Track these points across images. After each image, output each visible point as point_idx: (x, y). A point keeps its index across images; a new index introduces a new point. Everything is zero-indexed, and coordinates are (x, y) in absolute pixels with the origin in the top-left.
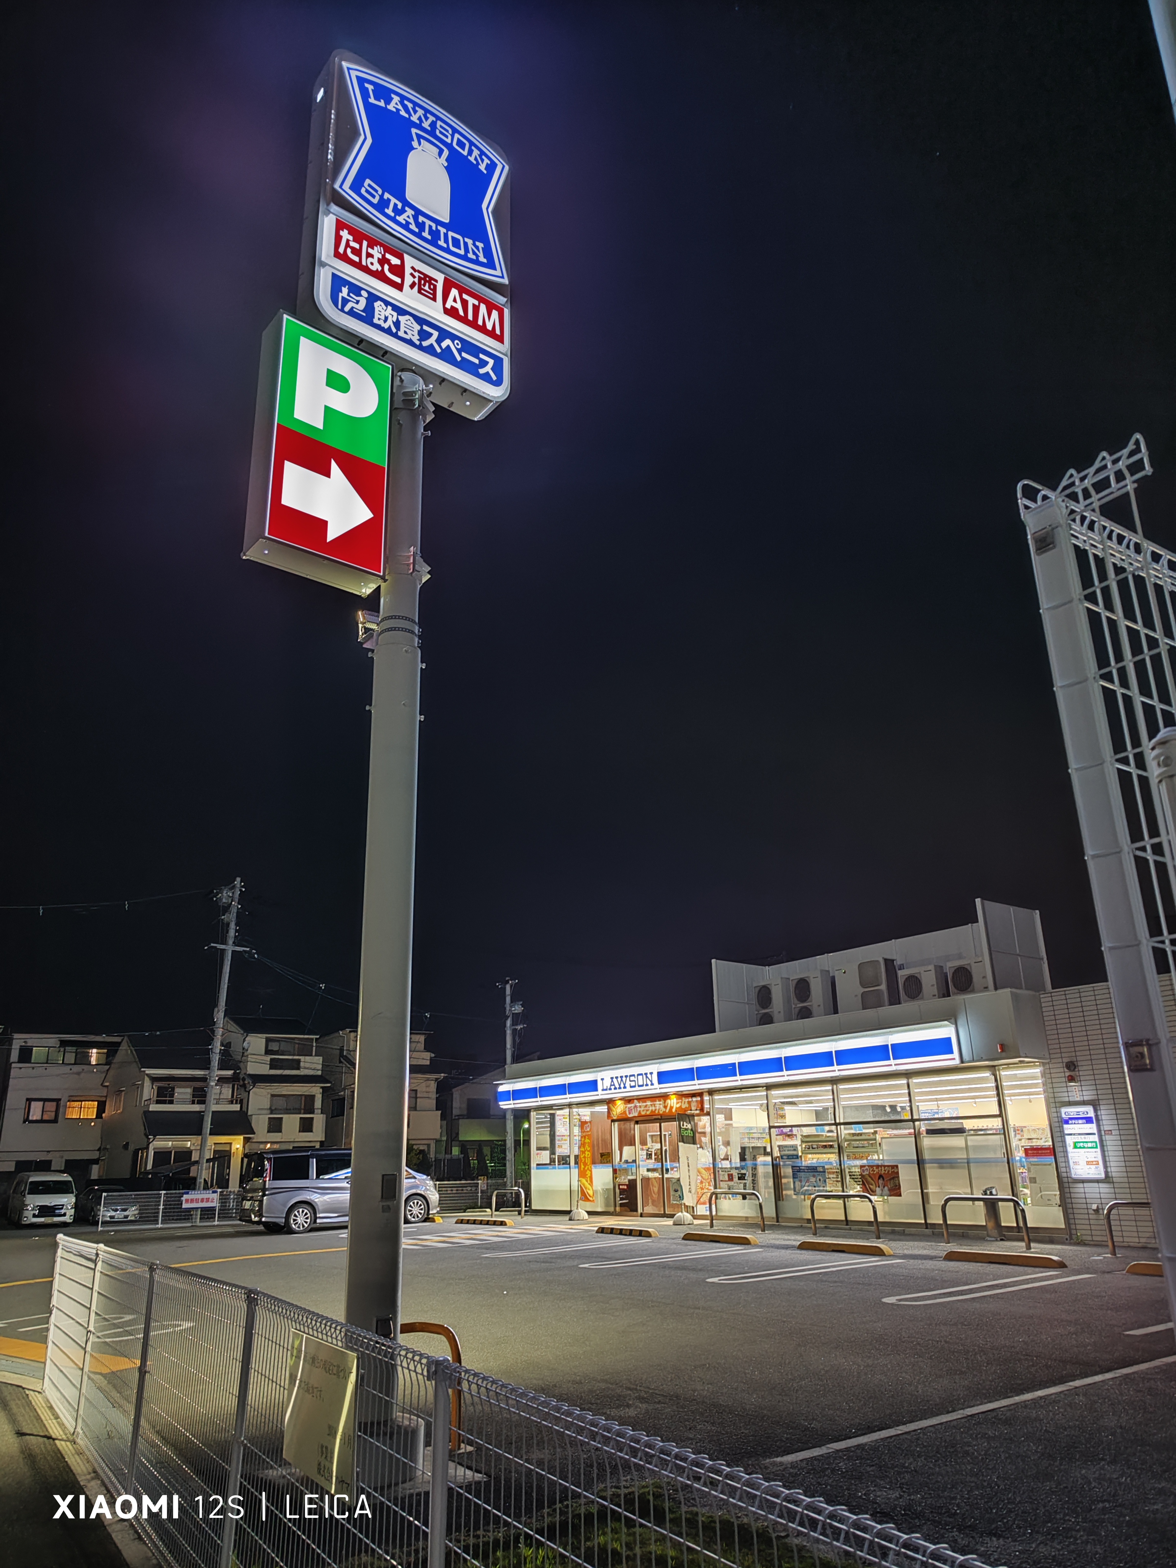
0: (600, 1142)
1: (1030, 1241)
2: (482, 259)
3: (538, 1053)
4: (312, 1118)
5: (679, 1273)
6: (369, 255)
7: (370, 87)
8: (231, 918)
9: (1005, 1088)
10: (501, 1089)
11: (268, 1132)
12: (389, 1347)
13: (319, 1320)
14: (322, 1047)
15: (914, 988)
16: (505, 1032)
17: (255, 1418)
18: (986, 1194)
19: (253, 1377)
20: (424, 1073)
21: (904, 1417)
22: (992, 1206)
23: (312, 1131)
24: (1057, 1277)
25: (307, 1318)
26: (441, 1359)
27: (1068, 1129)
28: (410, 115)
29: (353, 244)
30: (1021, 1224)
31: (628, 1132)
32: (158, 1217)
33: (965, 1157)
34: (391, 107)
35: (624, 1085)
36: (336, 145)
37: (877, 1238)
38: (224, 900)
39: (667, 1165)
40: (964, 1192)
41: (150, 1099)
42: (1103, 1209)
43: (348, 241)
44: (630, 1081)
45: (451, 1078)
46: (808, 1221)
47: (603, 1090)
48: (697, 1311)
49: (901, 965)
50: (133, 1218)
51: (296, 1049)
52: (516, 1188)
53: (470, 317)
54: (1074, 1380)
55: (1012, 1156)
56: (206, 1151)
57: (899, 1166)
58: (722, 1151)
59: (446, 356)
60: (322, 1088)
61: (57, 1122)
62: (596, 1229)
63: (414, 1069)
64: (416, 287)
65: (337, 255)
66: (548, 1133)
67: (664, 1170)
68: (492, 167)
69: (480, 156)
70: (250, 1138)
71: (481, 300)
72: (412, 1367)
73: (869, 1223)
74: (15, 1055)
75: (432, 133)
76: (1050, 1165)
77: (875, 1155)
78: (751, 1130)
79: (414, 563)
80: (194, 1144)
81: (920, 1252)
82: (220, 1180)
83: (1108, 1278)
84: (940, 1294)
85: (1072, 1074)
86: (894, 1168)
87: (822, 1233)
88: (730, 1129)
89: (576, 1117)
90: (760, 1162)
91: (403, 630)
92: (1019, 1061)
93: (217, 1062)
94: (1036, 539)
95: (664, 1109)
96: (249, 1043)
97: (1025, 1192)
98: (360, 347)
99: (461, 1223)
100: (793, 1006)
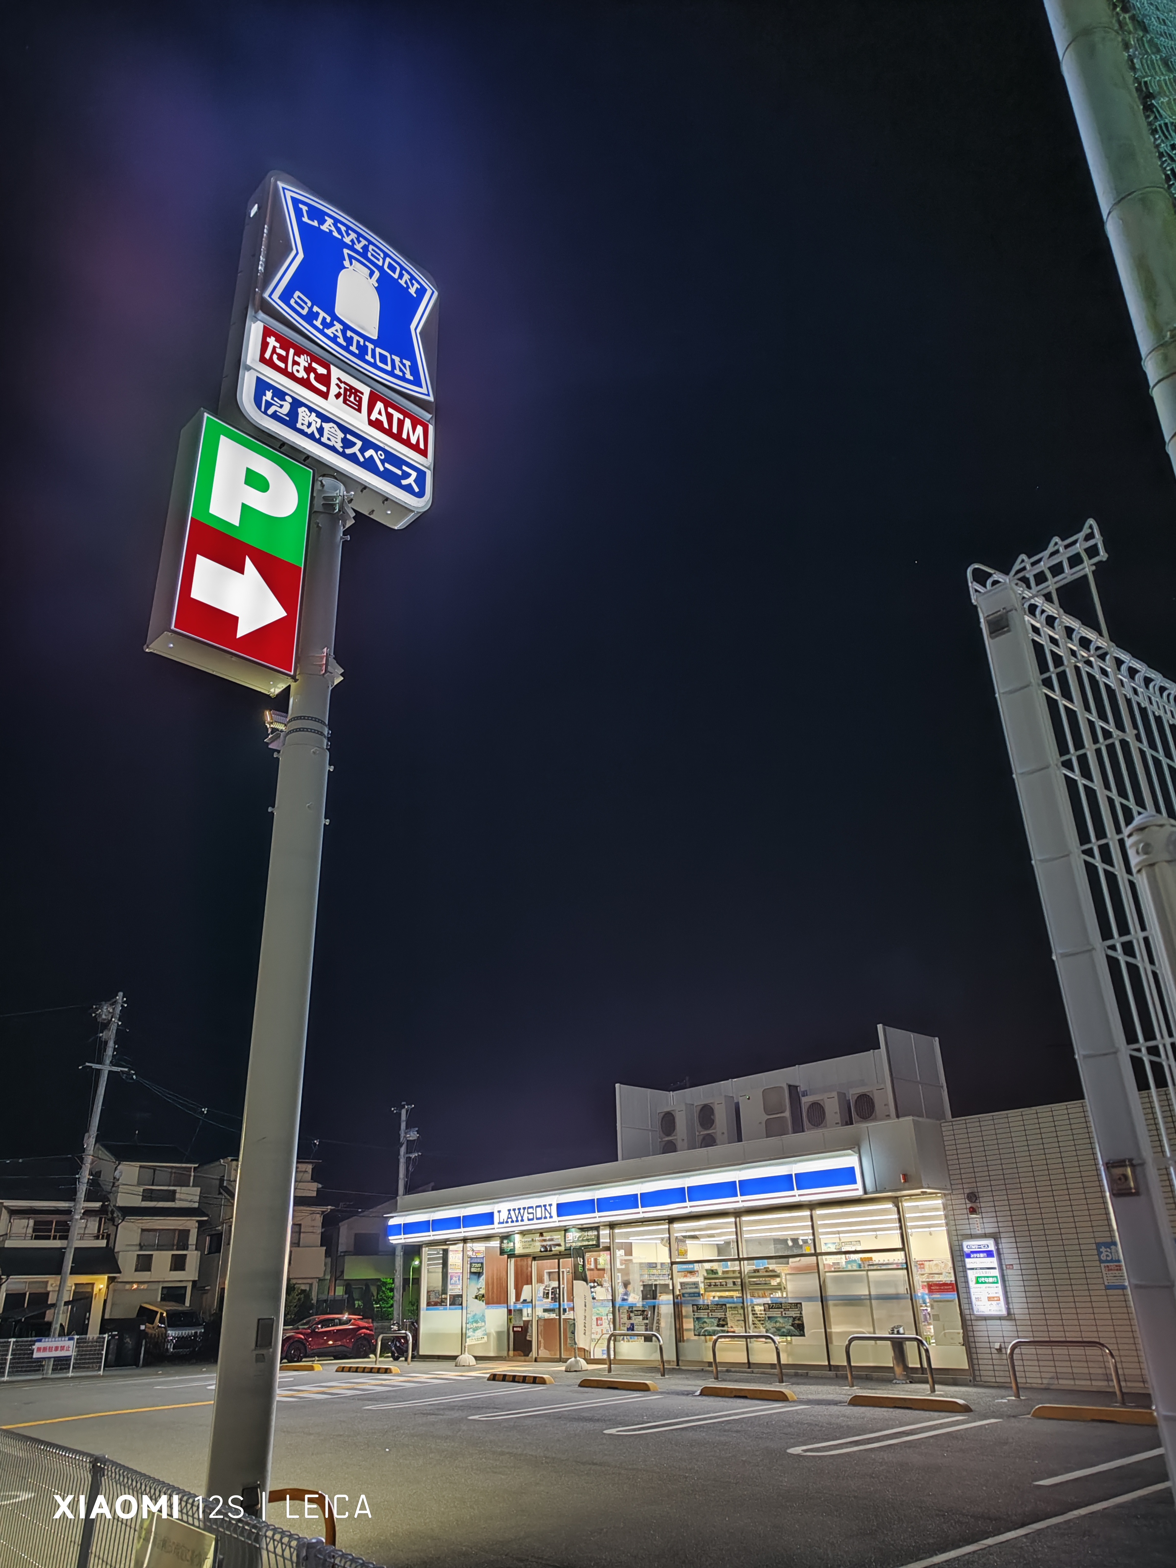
0: (495, 1281)
1: (934, 1383)
2: (408, 376)
3: (432, 1184)
4: (186, 1255)
5: (575, 1424)
6: (295, 363)
7: (305, 209)
8: (110, 1036)
9: (907, 1220)
10: (392, 1222)
11: (136, 1270)
12: (255, 1527)
14: (200, 1176)
15: (817, 1114)
16: (399, 1160)
18: (893, 1333)
19: (93, 1564)
20: (309, 1205)
22: (898, 1345)
23: (184, 1270)
24: (963, 1422)
26: (314, 1541)
27: (969, 1262)
28: (343, 236)
29: (279, 351)
30: (925, 1365)
31: (525, 1269)
32: (4, 1368)
33: (867, 1293)
34: (324, 227)
35: (522, 1217)
36: (267, 257)
37: (780, 1382)
38: (104, 1017)
39: (564, 1305)
40: (866, 1331)
41: (6, 1234)
42: (1006, 1348)
43: (274, 347)
44: (528, 1213)
45: (338, 1211)
46: (710, 1364)
47: (500, 1223)
48: (593, 1467)
49: (804, 1092)
51: (173, 1178)
52: (404, 1332)
53: (395, 430)
54: (987, 1538)
55: (915, 1292)
56: (65, 1291)
57: (803, 1304)
59: (369, 465)
60: (198, 1221)
62: (488, 1375)
63: (299, 1201)
64: (342, 398)
65: (262, 359)
66: (441, 1270)
67: (560, 1311)
68: (421, 292)
69: (411, 280)
70: (115, 1278)
71: (406, 414)
72: (279, 1551)
73: (772, 1366)
76: (952, 1301)
77: (779, 1292)
78: (652, 1266)
79: (327, 664)
80: (52, 1285)
81: (824, 1397)
82: (78, 1325)
83: (1014, 1423)
84: (846, 1443)
85: (973, 1205)
86: (798, 1306)
87: (724, 1377)
88: (630, 1265)
89: (470, 1253)
90: (662, 1300)
91: (312, 731)
92: (922, 1192)
93: (84, 1193)
94: (989, 623)
95: (563, 1244)
96: (121, 1172)
97: (930, 1330)
98: (281, 450)
99: (342, 1371)
100: (697, 1134)
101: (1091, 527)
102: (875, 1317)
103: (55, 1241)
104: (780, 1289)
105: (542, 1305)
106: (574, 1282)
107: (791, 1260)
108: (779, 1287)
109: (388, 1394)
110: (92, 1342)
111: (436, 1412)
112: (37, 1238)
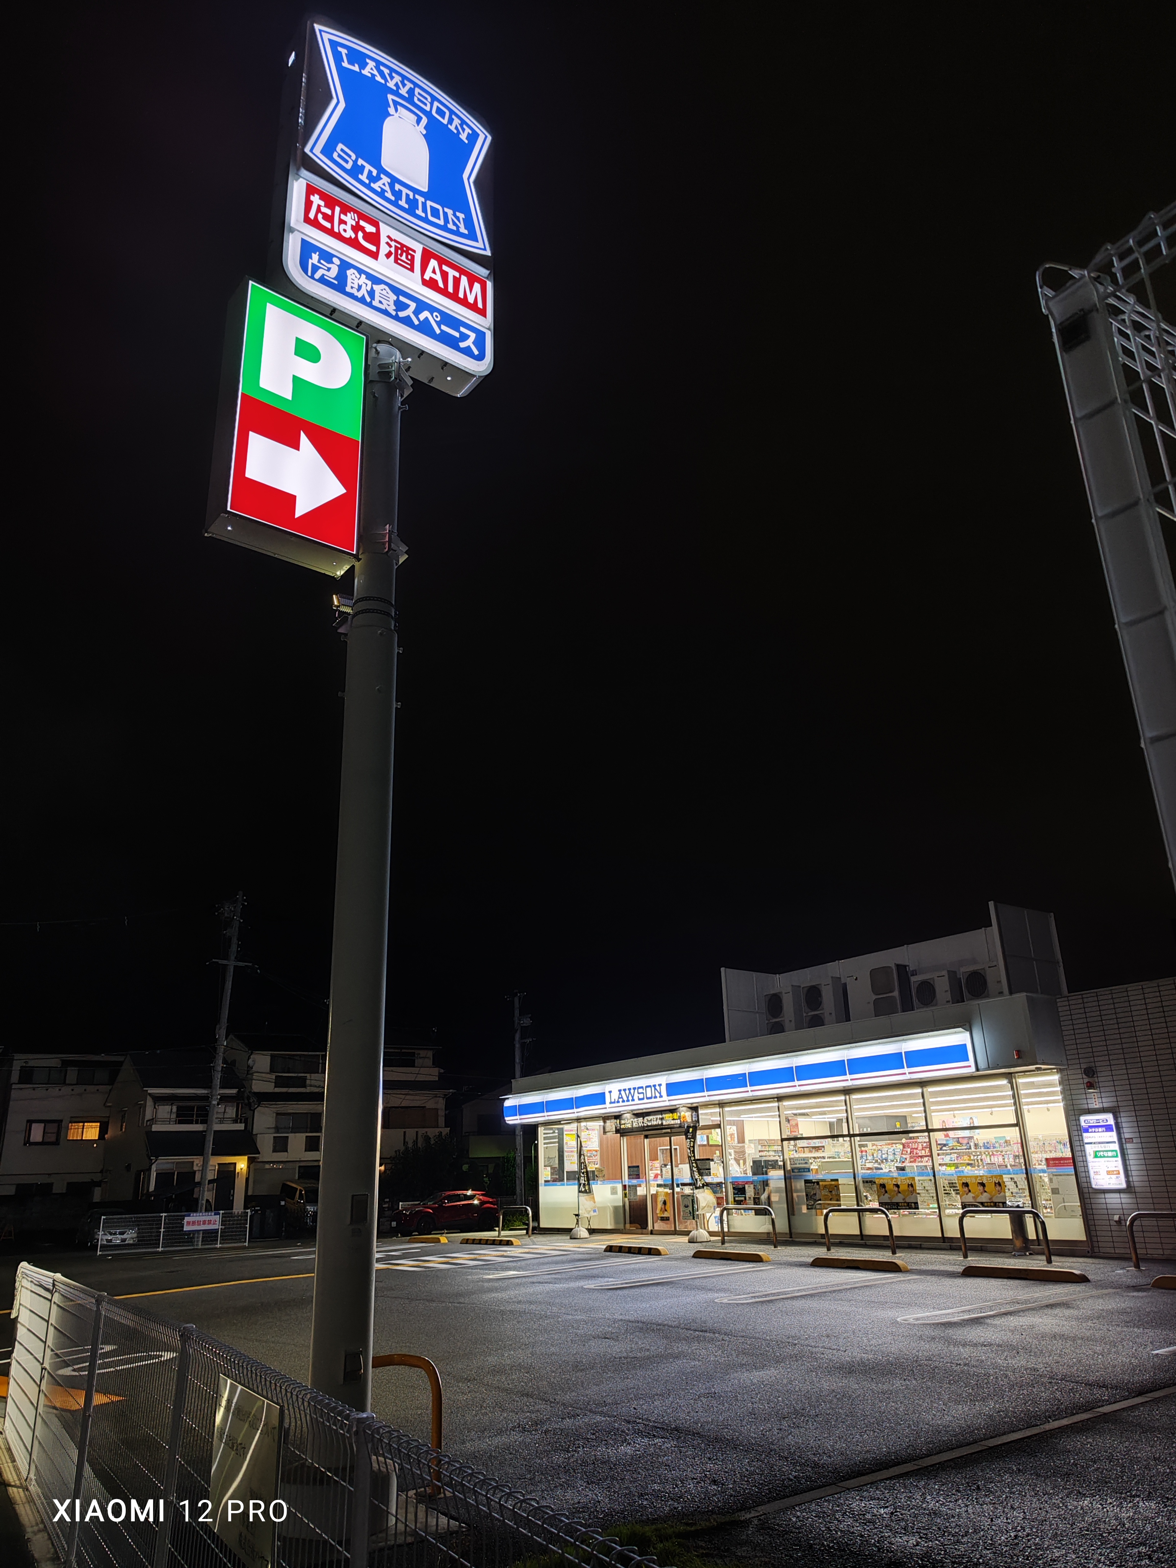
0: (609, 1157)
1: (1050, 1254)
2: (463, 230)
4: (318, 1137)
6: (342, 222)
8: (233, 932)
9: (1021, 1097)
10: (508, 1103)
11: (274, 1151)
15: (927, 994)
16: (514, 1047)
20: (432, 1089)
22: (1017, 1218)
23: (317, 1150)
24: (1079, 1292)
27: (1086, 1137)
28: (386, 81)
29: (324, 210)
30: (1042, 1237)
31: (638, 1146)
32: (159, 1240)
34: (366, 72)
35: (633, 1097)
36: (307, 108)
37: (893, 1253)
38: (226, 915)
41: (153, 1119)
42: (1126, 1221)
43: (319, 206)
44: (639, 1093)
45: (460, 1093)
46: (823, 1236)
47: (611, 1103)
49: (913, 971)
50: (131, 1242)
51: (303, 1066)
53: (451, 289)
55: (1031, 1166)
56: (209, 1171)
59: (424, 328)
61: (59, 1144)
62: (604, 1247)
64: (393, 257)
65: (307, 220)
66: (557, 1148)
68: (473, 137)
69: (461, 125)
70: (255, 1158)
71: (462, 271)
73: (885, 1237)
74: (15, 1077)
76: (1070, 1175)
78: (763, 1143)
79: (390, 542)
80: (197, 1164)
81: (937, 1267)
82: (223, 1202)
83: (1133, 1293)
84: (958, 1312)
85: (1091, 1080)
87: (838, 1249)
88: (742, 1142)
89: (583, 1132)
90: (772, 1176)
91: (378, 611)
92: (1036, 1068)
93: (219, 1081)
94: (1062, 332)
96: (254, 1061)
97: (1046, 1203)
98: (333, 318)
99: (467, 1243)
100: (805, 1015)
103: (197, 1125)
107: (902, 1136)
109: (507, 1264)
110: (237, 1216)
112: (180, 1122)
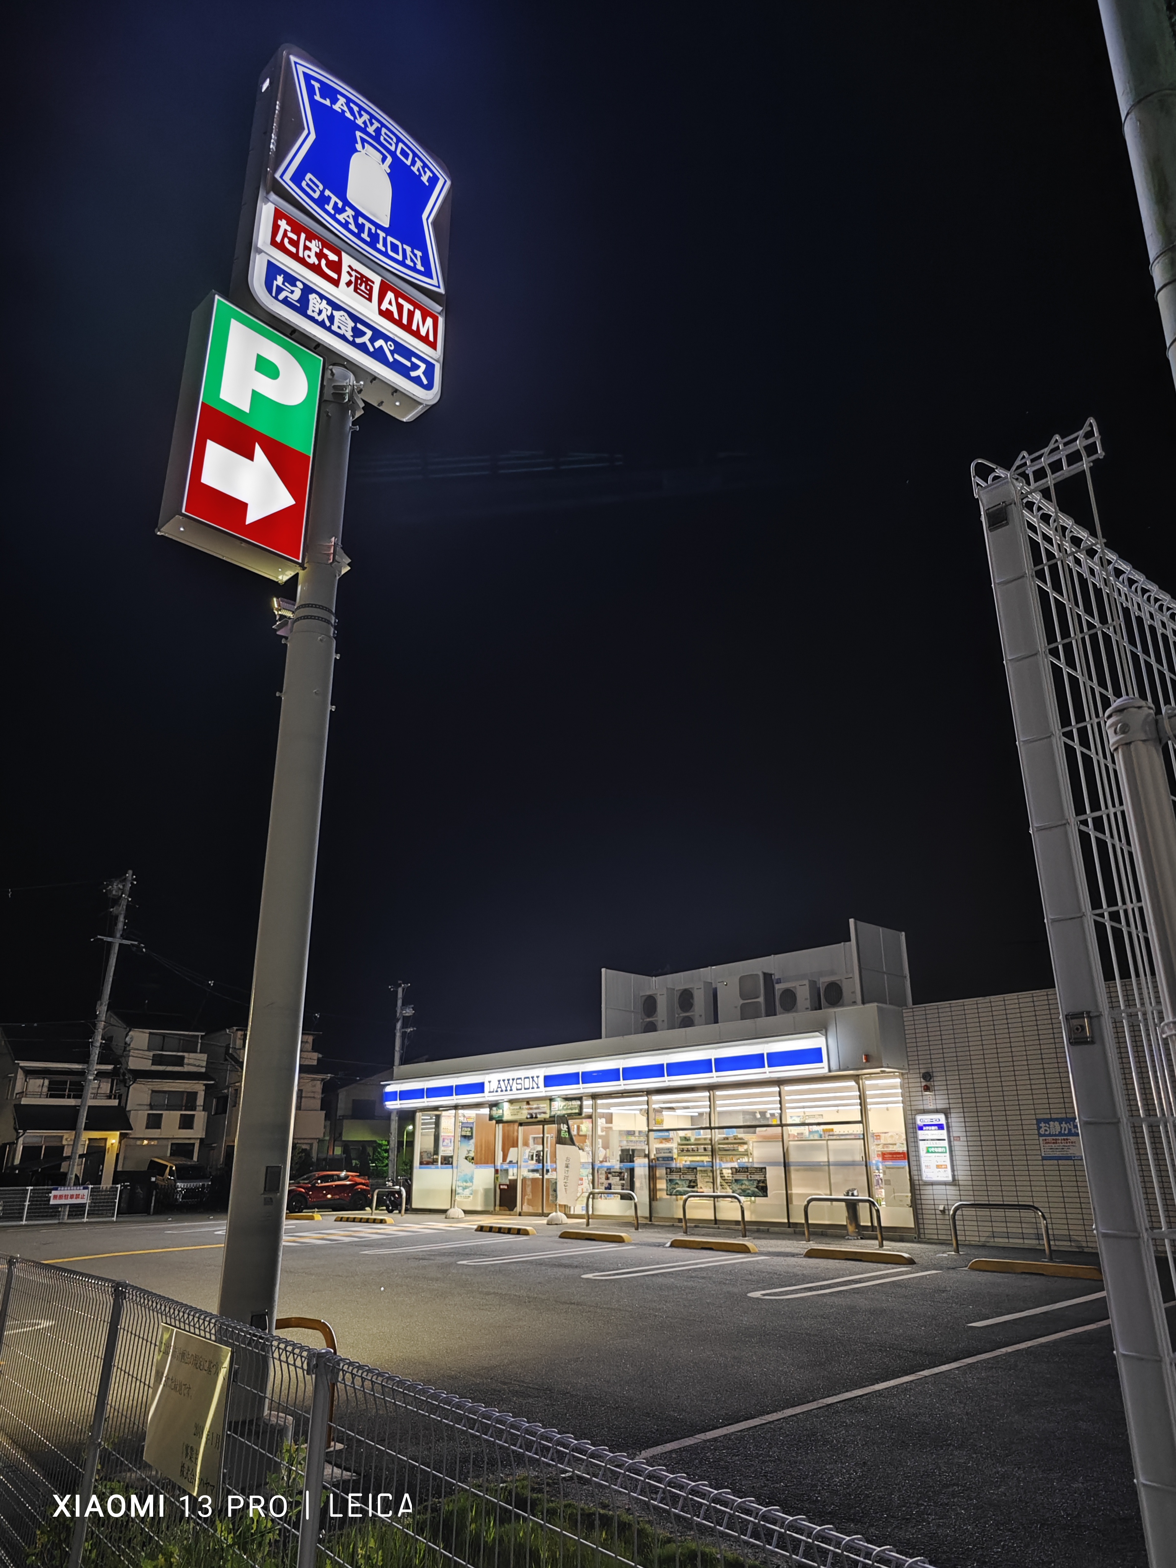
0: (484, 1144)
1: (883, 1239)
2: (419, 267)
3: (426, 1057)
4: (193, 1116)
5: (556, 1270)
6: (306, 248)
8: (120, 911)
9: (867, 1097)
10: (388, 1089)
11: (147, 1128)
12: (266, 1340)
13: (192, 1313)
14: (207, 1044)
15: (789, 1001)
16: (395, 1035)
17: (115, 1419)
18: (848, 1195)
19: (116, 1376)
20: (311, 1073)
21: (768, 1407)
22: (852, 1206)
23: (192, 1128)
24: (907, 1273)
25: (179, 1311)
26: (323, 1351)
27: (921, 1134)
28: (355, 118)
29: (290, 235)
30: (876, 1224)
31: (511, 1133)
32: (23, 1213)
33: (826, 1160)
34: (337, 107)
36: (279, 136)
37: (743, 1237)
38: (114, 893)
39: (547, 1166)
40: (824, 1194)
41: (23, 1093)
42: (949, 1210)
43: (286, 231)
45: (337, 1079)
46: (680, 1220)
47: (490, 1092)
48: (572, 1306)
49: (779, 979)
51: (181, 1045)
53: (405, 321)
55: (869, 1159)
56: (79, 1145)
57: (767, 1168)
58: (601, 1153)
59: (379, 355)
60: (205, 1085)
62: (475, 1227)
63: (303, 1069)
64: (352, 286)
65: (274, 243)
66: (433, 1134)
67: (544, 1171)
68: (434, 180)
69: (423, 168)
70: (127, 1134)
71: (416, 306)
72: (291, 1361)
73: (737, 1223)
75: (377, 138)
76: (903, 1168)
77: (746, 1157)
78: (630, 1133)
79: (334, 553)
80: (66, 1139)
81: (782, 1250)
82: (92, 1176)
83: (952, 1274)
84: (801, 1289)
85: (928, 1083)
86: (762, 1170)
87: (693, 1232)
88: (611, 1132)
89: (462, 1119)
90: (638, 1164)
91: (319, 618)
92: (882, 1071)
93: (97, 1056)
94: (989, 515)
95: (548, 1111)
96: (132, 1038)
97: (881, 1193)
98: (293, 336)
99: (341, 1221)
100: (677, 1016)
101: (1091, 425)
102: (832, 1181)
103: (69, 1100)
104: (747, 1155)
105: (527, 1166)
106: (557, 1145)
107: (758, 1129)
108: (746, 1154)
109: (384, 1241)
110: (106, 1191)
111: (427, 1257)
112: (52, 1096)
